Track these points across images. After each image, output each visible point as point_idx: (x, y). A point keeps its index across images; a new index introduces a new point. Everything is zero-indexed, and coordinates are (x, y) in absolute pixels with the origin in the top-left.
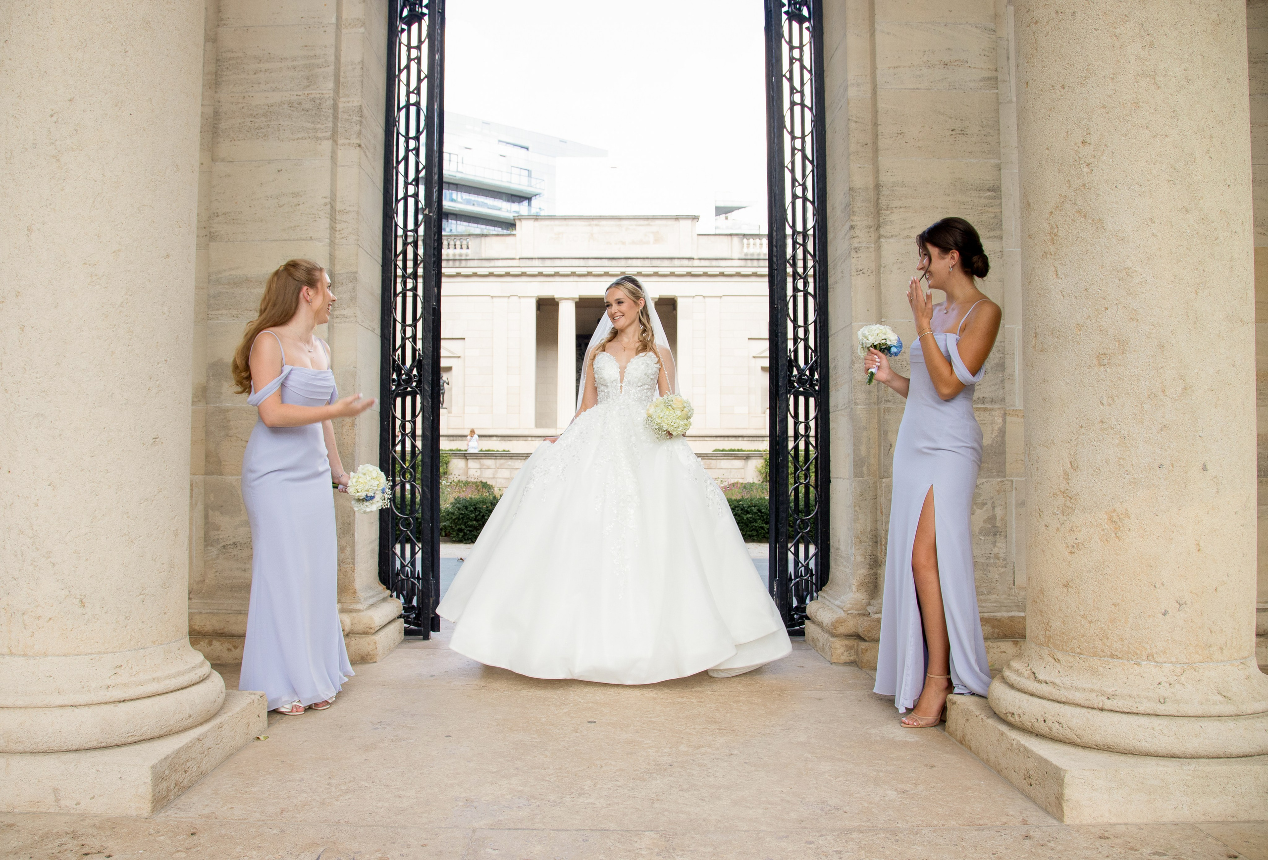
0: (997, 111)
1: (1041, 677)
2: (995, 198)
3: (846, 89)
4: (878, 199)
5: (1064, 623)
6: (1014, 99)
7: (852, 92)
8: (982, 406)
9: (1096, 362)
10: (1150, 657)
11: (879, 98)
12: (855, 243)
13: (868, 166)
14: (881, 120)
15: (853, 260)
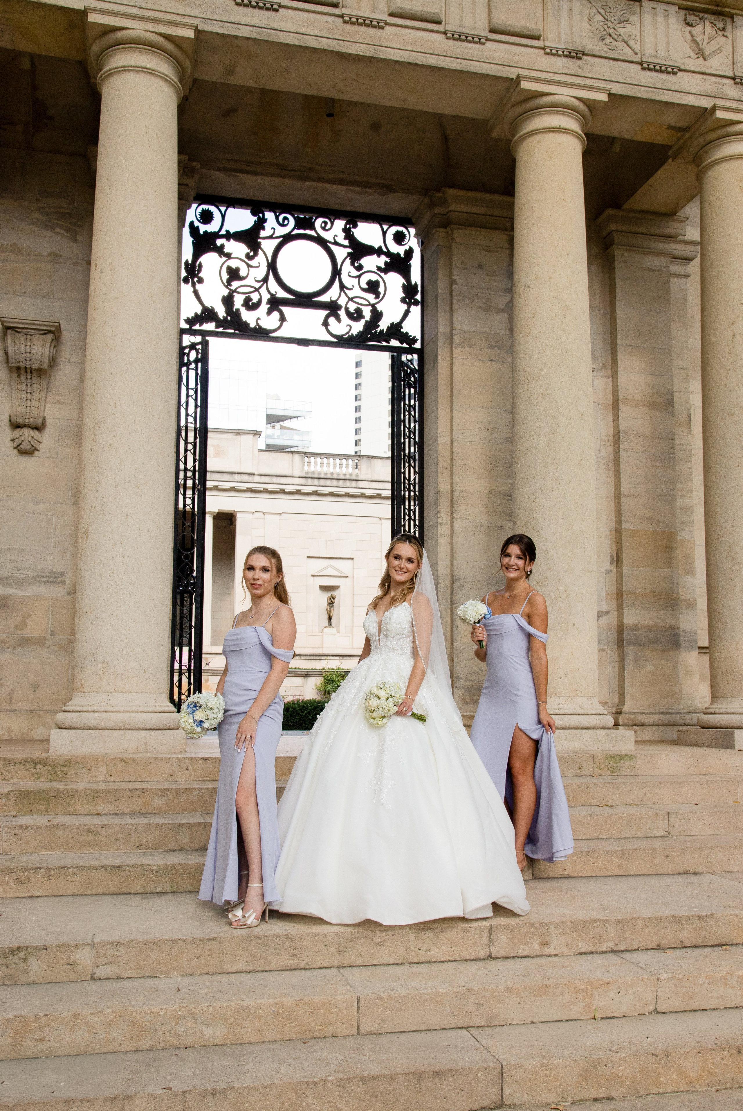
2: (510, 500)
3: (437, 437)
4: (453, 498)
7: (440, 440)
10: (556, 695)
11: (454, 445)
12: (440, 520)
13: (448, 480)
14: (455, 457)
15: (439, 529)
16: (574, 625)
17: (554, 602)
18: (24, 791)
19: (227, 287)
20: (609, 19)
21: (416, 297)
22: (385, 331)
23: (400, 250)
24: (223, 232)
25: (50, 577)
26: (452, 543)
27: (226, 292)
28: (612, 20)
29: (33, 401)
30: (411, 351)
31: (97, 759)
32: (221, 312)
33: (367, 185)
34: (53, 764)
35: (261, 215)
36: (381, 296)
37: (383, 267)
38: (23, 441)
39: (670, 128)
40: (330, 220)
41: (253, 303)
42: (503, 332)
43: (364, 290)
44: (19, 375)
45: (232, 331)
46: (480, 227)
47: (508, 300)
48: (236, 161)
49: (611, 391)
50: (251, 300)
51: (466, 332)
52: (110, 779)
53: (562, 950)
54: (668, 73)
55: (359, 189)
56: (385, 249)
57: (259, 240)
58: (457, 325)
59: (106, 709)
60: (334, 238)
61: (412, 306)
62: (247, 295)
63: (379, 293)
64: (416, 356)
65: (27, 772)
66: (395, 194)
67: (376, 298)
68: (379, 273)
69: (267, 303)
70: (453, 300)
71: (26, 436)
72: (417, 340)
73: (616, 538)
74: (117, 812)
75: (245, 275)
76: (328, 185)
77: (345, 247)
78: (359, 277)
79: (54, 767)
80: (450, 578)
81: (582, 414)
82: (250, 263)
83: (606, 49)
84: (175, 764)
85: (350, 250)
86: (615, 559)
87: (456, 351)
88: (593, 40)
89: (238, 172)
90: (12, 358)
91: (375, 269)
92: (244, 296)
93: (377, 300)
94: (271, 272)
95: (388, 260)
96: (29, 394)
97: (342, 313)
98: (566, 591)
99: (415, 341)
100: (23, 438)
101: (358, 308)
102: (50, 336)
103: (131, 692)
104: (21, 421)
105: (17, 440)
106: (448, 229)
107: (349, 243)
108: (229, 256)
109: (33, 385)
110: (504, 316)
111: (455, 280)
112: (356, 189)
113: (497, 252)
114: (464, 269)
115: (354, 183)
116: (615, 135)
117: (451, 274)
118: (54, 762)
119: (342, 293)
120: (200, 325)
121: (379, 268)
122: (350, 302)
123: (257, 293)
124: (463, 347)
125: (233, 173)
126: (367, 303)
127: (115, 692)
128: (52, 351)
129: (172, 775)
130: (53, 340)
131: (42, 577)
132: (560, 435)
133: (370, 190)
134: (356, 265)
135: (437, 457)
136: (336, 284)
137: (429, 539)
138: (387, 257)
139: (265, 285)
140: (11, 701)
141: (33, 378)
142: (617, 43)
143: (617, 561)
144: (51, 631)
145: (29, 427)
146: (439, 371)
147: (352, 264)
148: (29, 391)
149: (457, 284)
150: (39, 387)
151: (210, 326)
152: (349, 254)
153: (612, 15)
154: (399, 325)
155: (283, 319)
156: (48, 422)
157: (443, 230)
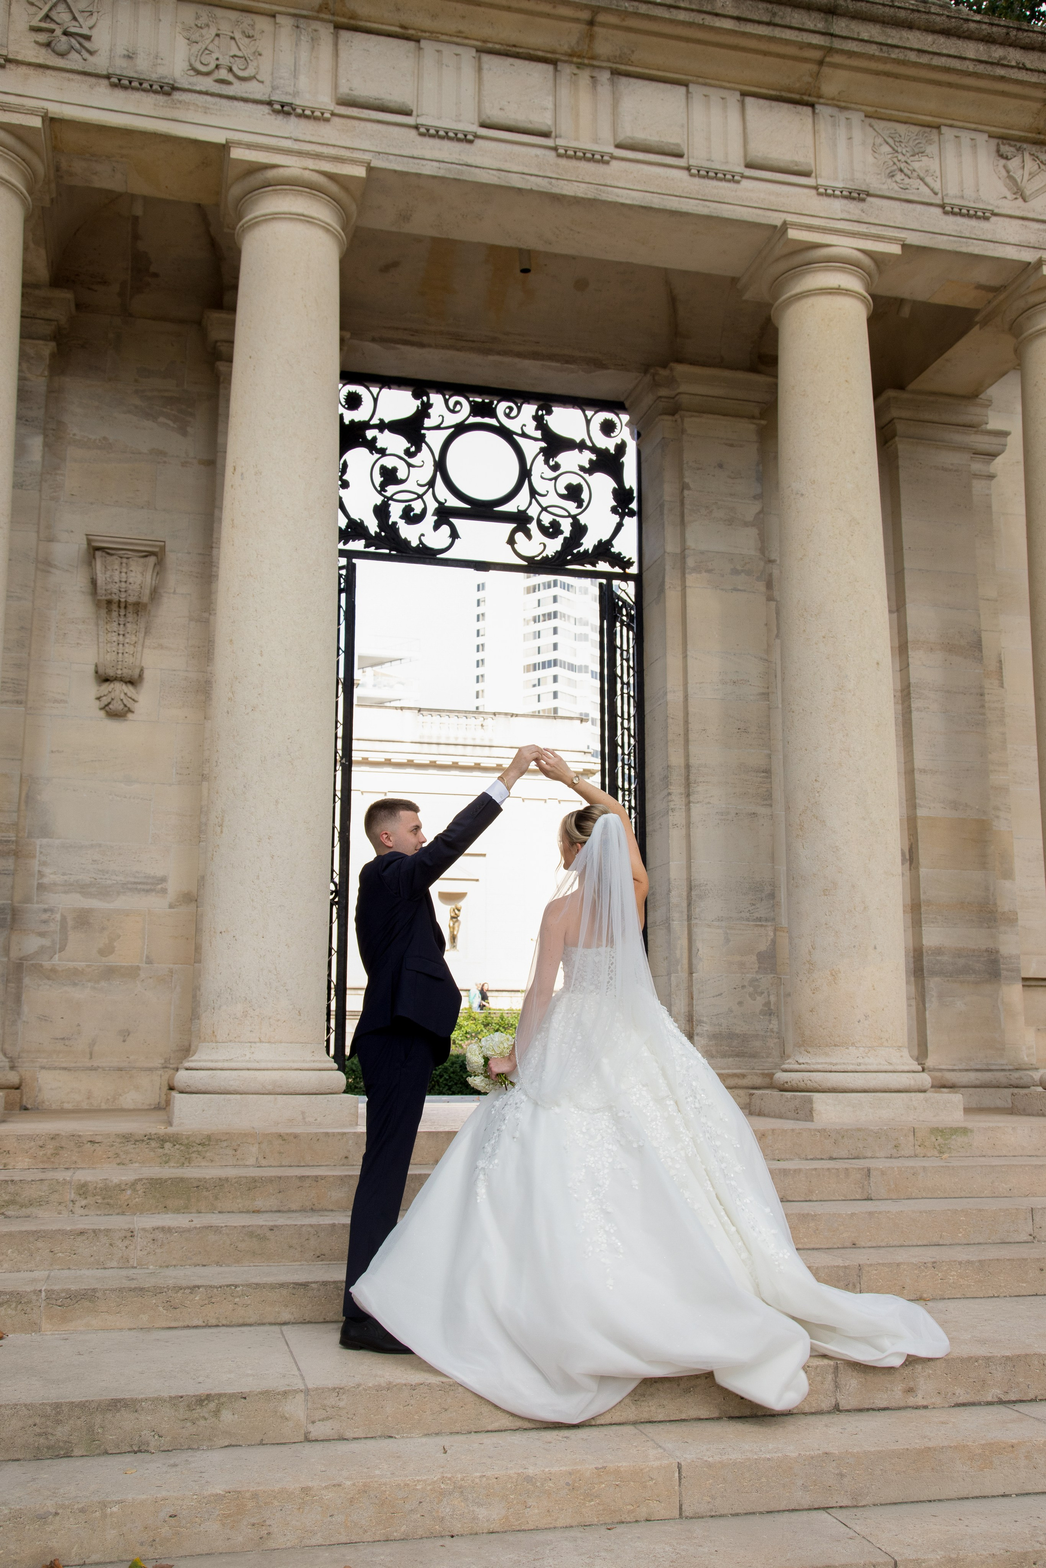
0: (769, 716)
1: (801, 1061)
2: (767, 777)
3: (665, 694)
4: (688, 775)
5: (811, 1031)
6: (780, 706)
7: (670, 697)
8: (760, 923)
9: (822, 893)
10: (853, 1044)
11: (689, 704)
12: (672, 805)
13: (681, 751)
14: (691, 720)
15: (670, 817)
16: (875, 948)
17: (847, 916)
18: (156, 1179)
19: (380, 493)
20: (899, 150)
21: (630, 506)
22: (590, 551)
23: (608, 444)
24: (375, 421)
25: (147, 884)
26: (688, 836)
27: (379, 500)
28: (904, 152)
29: (126, 645)
30: (625, 577)
31: (245, 1135)
32: (373, 526)
33: (568, 360)
34: (186, 1142)
35: (425, 399)
36: (585, 504)
37: (587, 466)
38: (112, 699)
39: (980, 287)
40: (516, 404)
41: (415, 515)
42: (753, 552)
43: (562, 496)
44: (109, 611)
45: (387, 551)
46: (718, 414)
47: (757, 511)
48: (397, 329)
49: (897, 632)
50: (413, 510)
51: (702, 553)
52: (264, 1162)
53: (933, 1400)
54: (978, 218)
55: (558, 365)
56: (589, 444)
57: (423, 432)
58: (690, 543)
59: (249, 1065)
60: (522, 428)
61: (626, 517)
62: (407, 504)
63: (583, 501)
64: (632, 584)
65: (152, 1153)
66: (605, 372)
67: (578, 507)
68: (582, 473)
69: (434, 515)
70: (686, 511)
71: (117, 692)
72: (633, 562)
73: (909, 829)
74: (282, 1208)
75: (404, 478)
76: (517, 360)
77: (536, 439)
78: (556, 479)
79: (188, 1146)
80: (685, 883)
81: (878, 664)
82: (411, 461)
83: (896, 188)
84: (350, 1142)
85: (543, 445)
86: (908, 857)
87: (691, 578)
88: (879, 177)
89: (398, 343)
90: (101, 589)
91: (577, 470)
92: (403, 505)
93: (580, 510)
94: (438, 473)
95: (594, 457)
96: (121, 637)
97: (533, 527)
98: (863, 902)
99: (629, 564)
100: (113, 695)
101: (554, 520)
102: (152, 560)
103: (281, 1042)
104: (111, 673)
105: (104, 698)
106: (677, 416)
107: (542, 435)
108: (382, 452)
109: (128, 625)
110: (753, 532)
111: (688, 484)
112: (554, 364)
113: (741, 446)
114: (698, 469)
115: (551, 357)
116: (906, 295)
117: (681, 476)
118: (187, 1138)
119: (533, 500)
120: (345, 544)
121: (582, 468)
122: (544, 512)
123: (420, 500)
124: (700, 572)
125: (392, 345)
126: (567, 514)
127: (261, 1042)
128: (154, 578)
129: (346, 1157)
130: (155, 564)
131: (135, 883)
132: (850, 691)
133: (572, 366)
134: (552, 463)
135: (666, 720)
136: (525, 489)
137: (654, 831)
138: (593, 453)
139: (431, 490)
140: (91, 1054)
141: (128, 615)
142: (911, 180)
143: (911, 860)
144: (147, 957)
145: (122, 680)
146: (668, 604)
147: (546, 462)
148: (121, 633)
149: (689, 489)
150: (135, 627)
151: (358, 545)
152: (542, 450)
153: (903, 145)
154: (609, 543)
155: (454, 535)
156: (147, 674)
157: (670, 418)
